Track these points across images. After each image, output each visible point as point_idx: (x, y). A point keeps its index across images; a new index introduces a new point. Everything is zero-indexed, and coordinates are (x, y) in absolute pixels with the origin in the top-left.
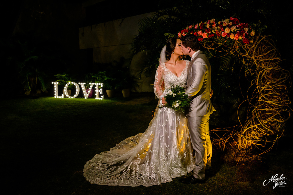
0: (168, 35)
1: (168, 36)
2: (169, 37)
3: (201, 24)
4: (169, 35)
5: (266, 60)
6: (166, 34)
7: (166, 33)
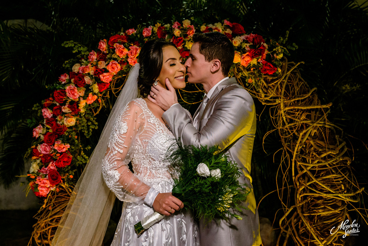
0: (73, 45)
1: (72, 48)
2: (74, 52)
3: (159, 28)
4: (75, 45)
5: (308, 108)
6: (67, 44)
7: (68, 42)
